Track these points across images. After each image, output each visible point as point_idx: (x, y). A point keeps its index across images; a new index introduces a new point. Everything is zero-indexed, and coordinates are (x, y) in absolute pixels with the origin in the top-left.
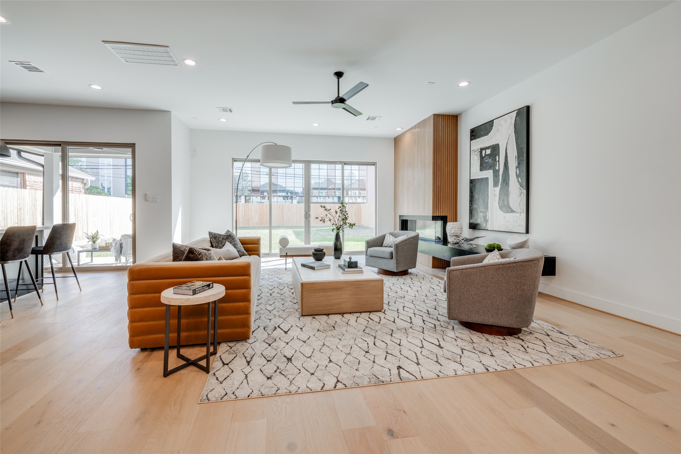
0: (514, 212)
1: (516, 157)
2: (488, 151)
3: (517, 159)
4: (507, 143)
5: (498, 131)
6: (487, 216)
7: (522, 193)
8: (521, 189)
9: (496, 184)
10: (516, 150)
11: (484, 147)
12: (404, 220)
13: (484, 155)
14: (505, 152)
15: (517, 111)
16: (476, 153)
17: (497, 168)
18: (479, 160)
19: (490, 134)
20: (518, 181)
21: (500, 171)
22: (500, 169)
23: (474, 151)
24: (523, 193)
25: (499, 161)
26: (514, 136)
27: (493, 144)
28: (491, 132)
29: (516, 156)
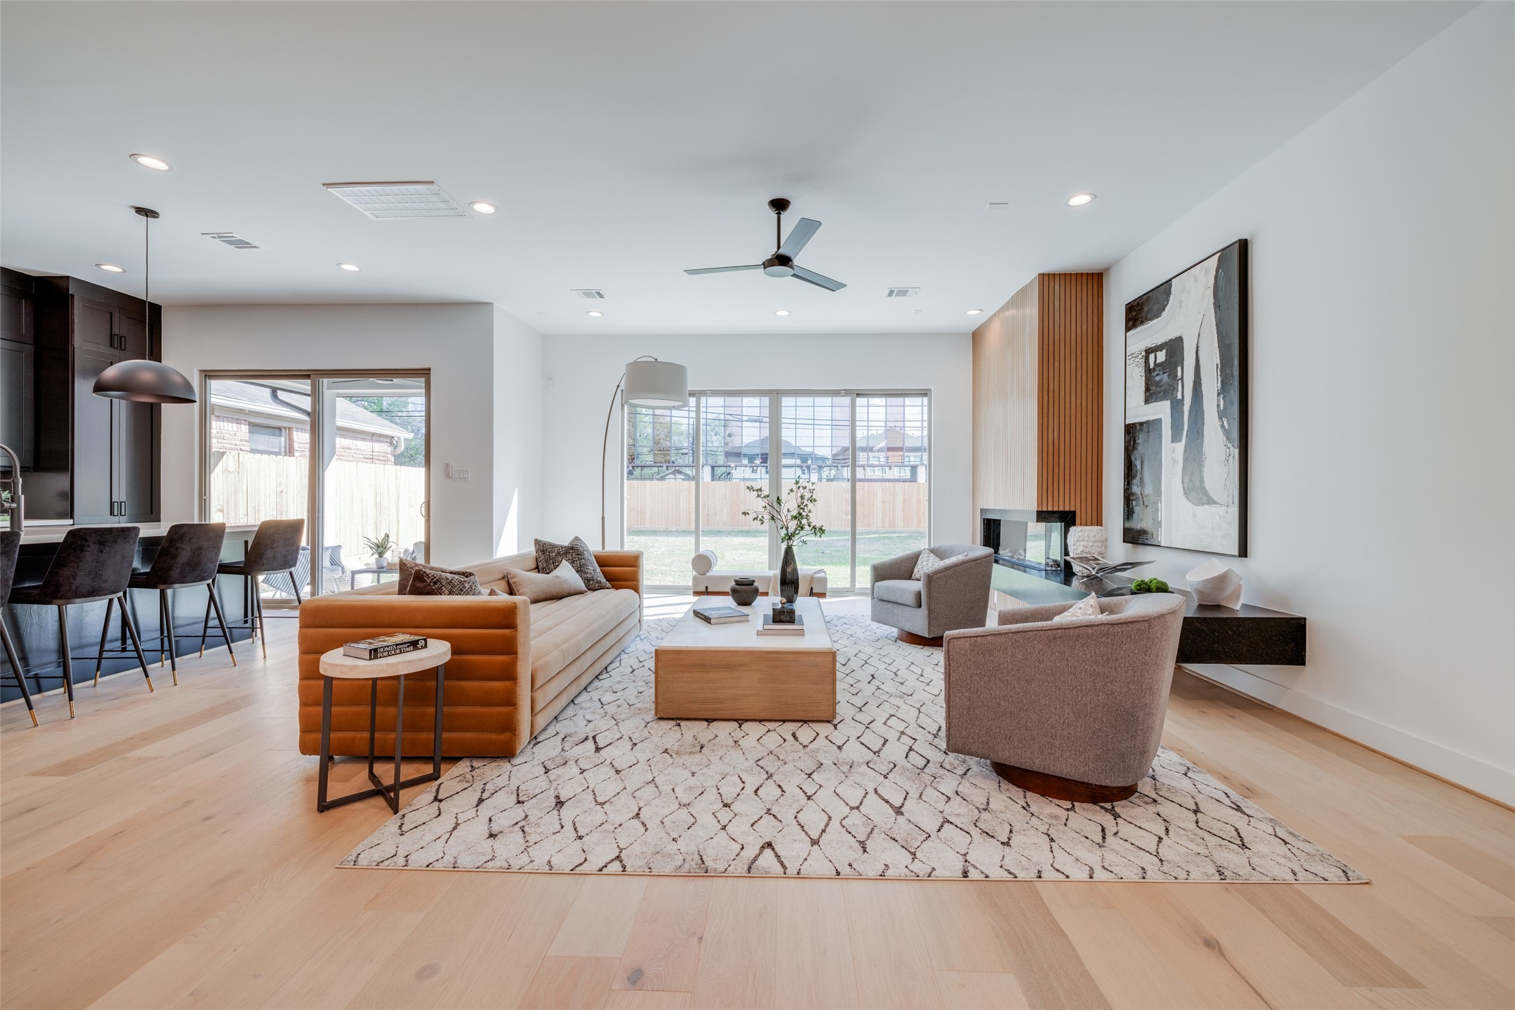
0: (1214, 503)
1: (1217, 368)
2: (1161, 356)
3: (1219, 373)
4: (1199, 335)
5: (1180, 306)
6: (1160, 512)
7: (1230, 455)
8: (1229, 445)
9: (1175, 438)
10: (1218, 349)
11: (1153, 346)
12: (990, 520)
13: (1152, 366)
14: (1195, 355)
15: (1219, 254)
16: (1137, 360)
17: (1179, 396)
18: (1144, 377)
19: (1164, 314)
20: (1222, 426)
21: (1185, 402)
22: (1185, 398)
23: (1134, 356)
24: (1232, 456)
25: (1182, 378)
26: (1214, 315)
27: (1170, 338)
28: (1167, 308)
29: (1217, 365)
